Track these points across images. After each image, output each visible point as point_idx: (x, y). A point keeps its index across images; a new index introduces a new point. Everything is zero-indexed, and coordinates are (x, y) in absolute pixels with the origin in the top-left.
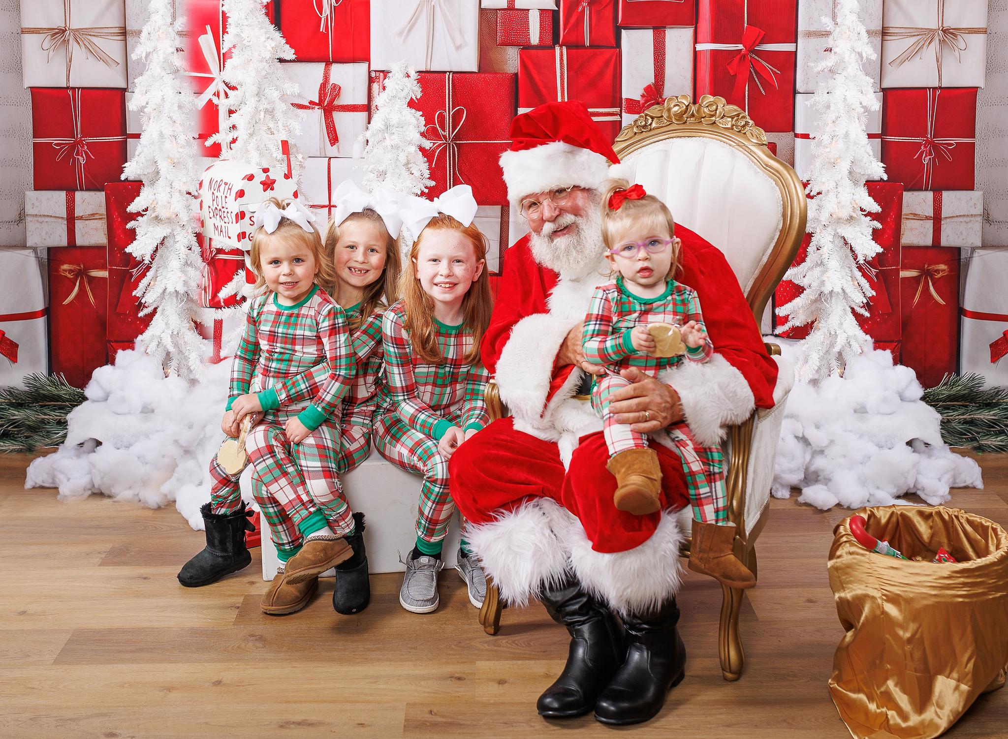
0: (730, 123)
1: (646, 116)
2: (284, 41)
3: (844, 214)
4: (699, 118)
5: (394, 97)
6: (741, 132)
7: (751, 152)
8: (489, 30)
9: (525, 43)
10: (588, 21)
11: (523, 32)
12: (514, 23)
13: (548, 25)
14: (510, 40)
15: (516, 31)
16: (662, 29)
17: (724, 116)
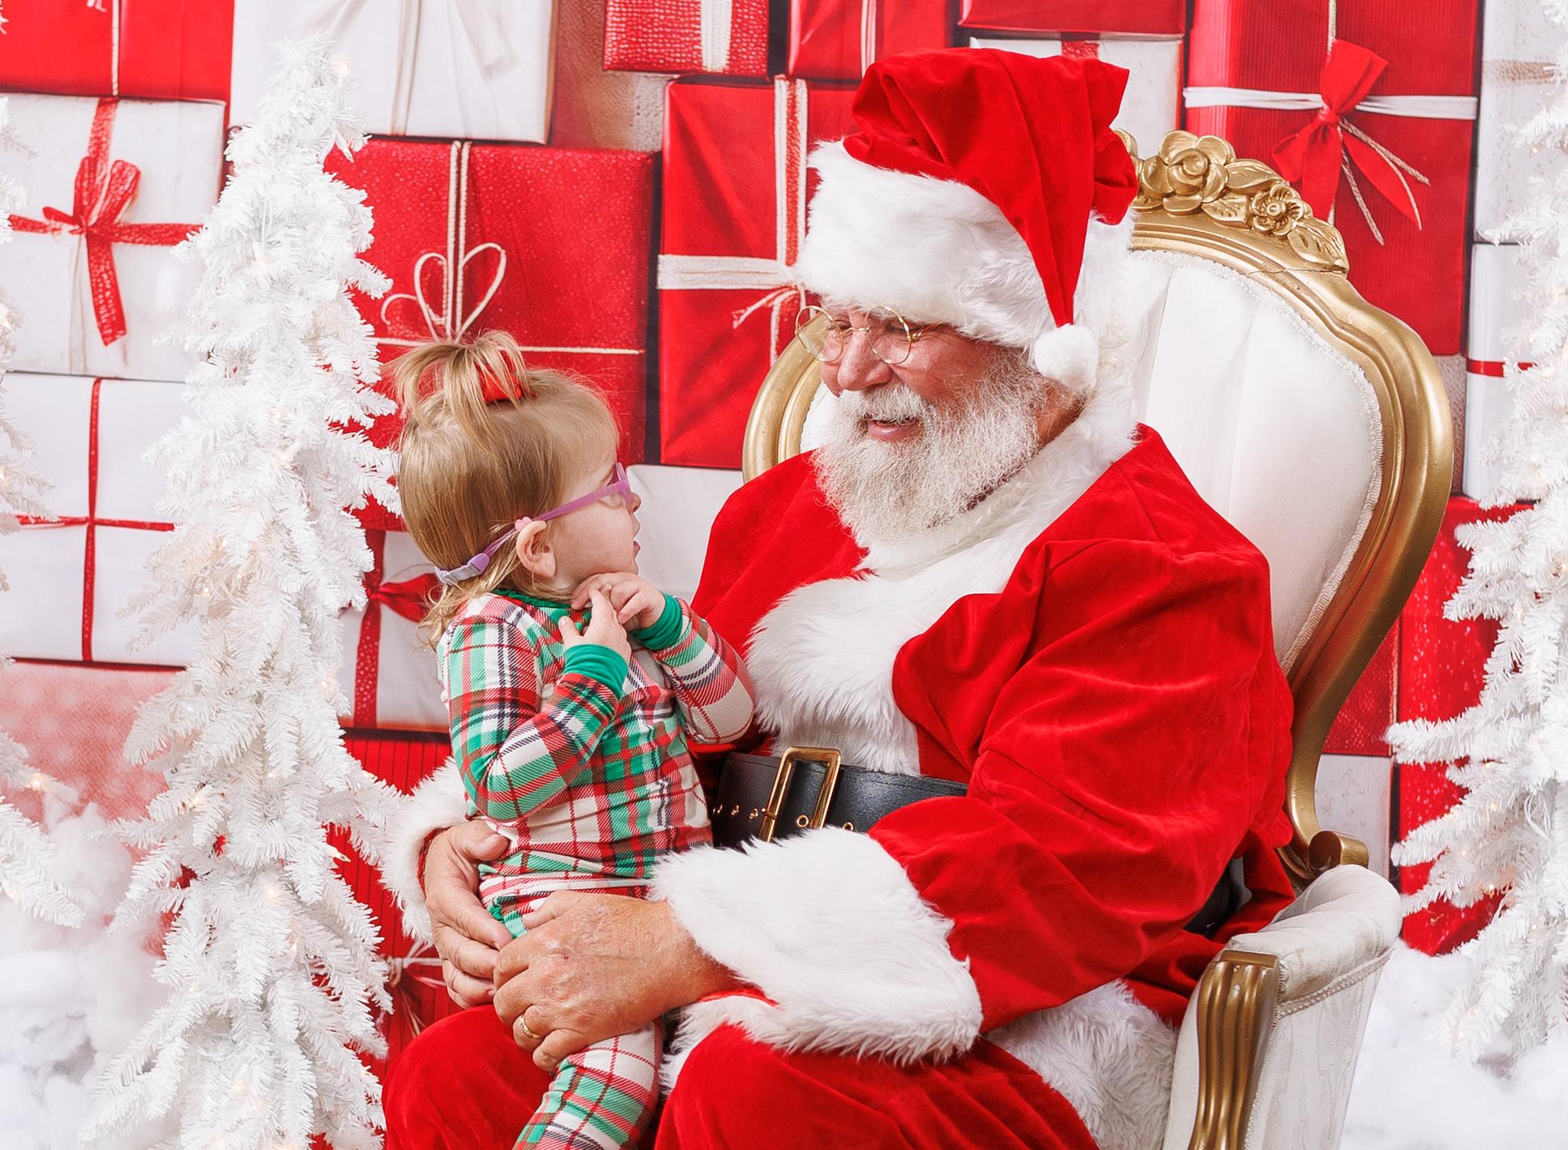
0: (1243, 209)
4: (1154, 197)
5: (286, 138)
6: (1274, 232)
7: (1299, 291)
8: (584, 22)
9: (686, 64)
10: (874, 9)
11: (682, 31)
12: (657, 4)
13: (757, 16)
14: (644, 54)
15: (661, 29)
16: (1088, 42)
17: (1227, 190)
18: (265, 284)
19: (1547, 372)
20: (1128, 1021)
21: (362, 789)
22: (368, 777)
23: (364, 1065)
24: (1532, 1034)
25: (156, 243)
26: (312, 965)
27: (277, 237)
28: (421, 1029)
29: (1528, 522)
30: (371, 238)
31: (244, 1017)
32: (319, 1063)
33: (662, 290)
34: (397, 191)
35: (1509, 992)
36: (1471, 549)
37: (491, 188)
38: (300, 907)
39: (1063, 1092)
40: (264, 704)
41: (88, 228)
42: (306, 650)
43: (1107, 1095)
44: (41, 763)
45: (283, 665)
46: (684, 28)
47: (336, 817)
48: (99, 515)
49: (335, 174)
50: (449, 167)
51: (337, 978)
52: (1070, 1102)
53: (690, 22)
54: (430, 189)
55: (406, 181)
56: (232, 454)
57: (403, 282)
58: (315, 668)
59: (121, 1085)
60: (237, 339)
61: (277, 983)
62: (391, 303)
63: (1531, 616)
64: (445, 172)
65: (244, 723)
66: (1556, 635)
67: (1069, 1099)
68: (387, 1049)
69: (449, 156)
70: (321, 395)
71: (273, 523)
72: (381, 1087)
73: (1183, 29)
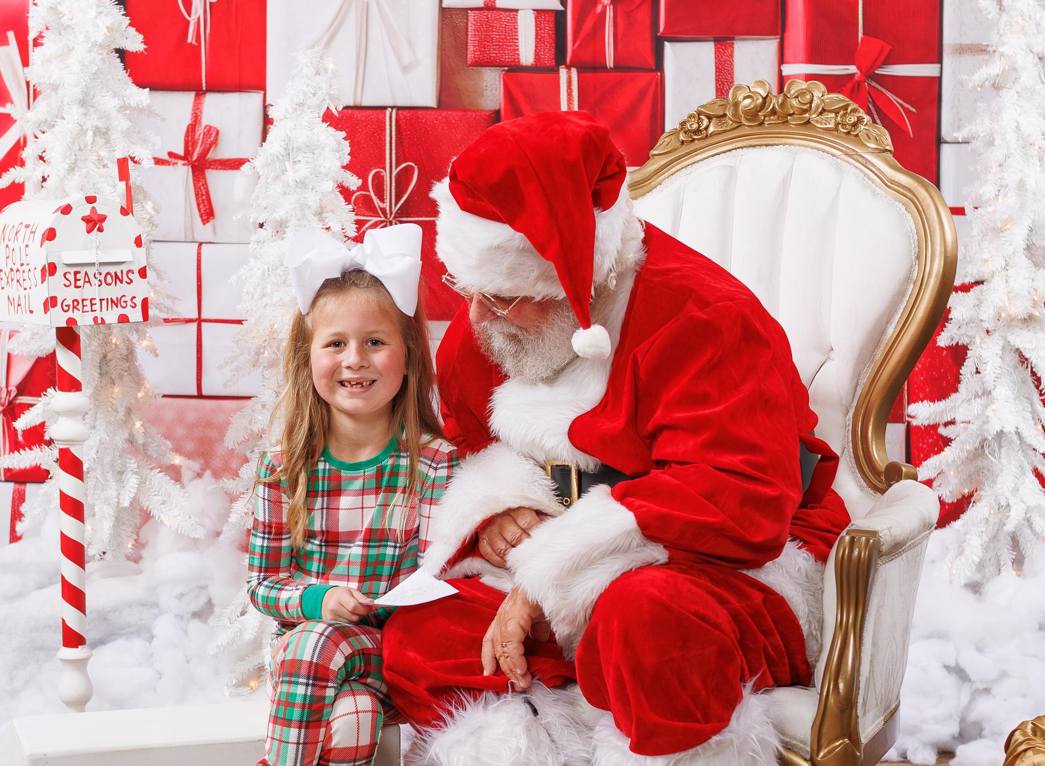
0: (833, 121)
1: (699, 114)
2: (127, 20)
3: (1019, 309)
4: (783, 117)
5: (301, 105)
6: (851, 132)
7: (866, 164)
8: (455, 41)
9: (511, 62)
10: (612, 29)
11: (509, 44)
12: (494, 30)
13: (548, 34)
14: (489, 57)
15: (497, 43)
16: (728, 42)
17: (824, 110)
18: (292, 184)
19: (990, 209)
24: (992, 570)
25: (229, 169)
27: (299, 158)
29: (982, 292)
30: (349, 157)
35: (980, 547)
36: (950, 308)
37: (408, 133)
41: (192, 162)
44: (178, 450)
46: (509, 42)
48: (203, 316)
49: (329, 123)
50: (385, 122)
53: (513, 39)
54: (376, 135)
55: (362, 130)
56: (278, 278)
59: (229, 624)
60: (279, 215)
62: (357, 196)
63: (985, 343)
64: (383, 125)
66: (1000, 352)
69: (385, 116)
73: (780, 32)
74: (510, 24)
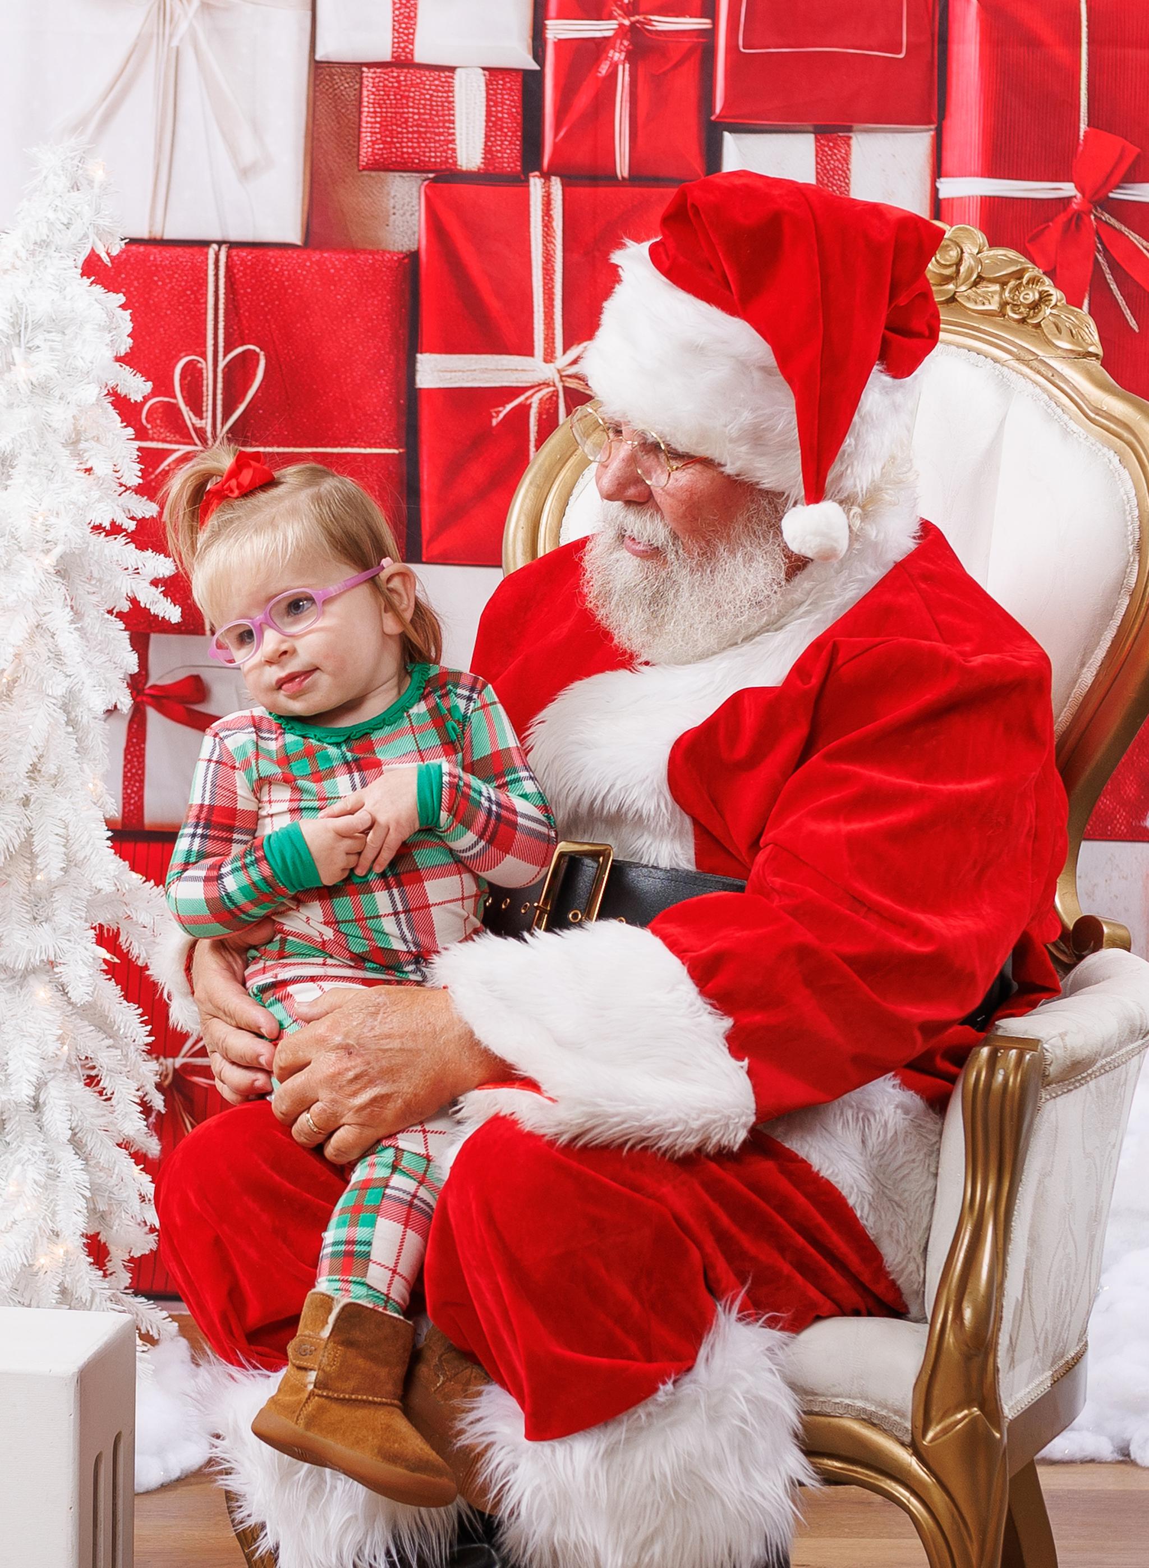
0: (997, 298)
5: (44, 244)
6: (1028, 320)
7: (1053, 378)
8: (339, 123)
9: (442, 163)
10: (627, 106)
11: (437, 130)
12: (411, 104)
13: (510, 114)
14: (399, 153)
15: (415, 129)
16: (841, 134)
17: (980, 279)
18: (25, 388)
20: (897, 1107)
21: (131, 889)
22: (136, 877)
23: (137, 1164)
26: (83, 1066)
27: (37, 342)
28: (193, 1127)
30: (130, 341)
31: (17, 1118)
32: (92, 1163)
33: (420, 389)
34: (155, 294)
37: (249, 290)
38: (70, 1008)
39: (833, 1180)
40: (32, 807)
42: (72, 753)
43: (876, 1182)
45: (50, 768)
46: (438, 127)
47: (104, 918)
49: (93, 278)
50: (206, 270)
51: (108, 1078)
52: (840, 1189)
53: (444, 121)
54: (189, 292)
55: (165, 284)
57: (162, 385)
58: (82, 770)
61: (50, 1084)
62: (151, 406)
64: (202, 275)
65: (12, 826)
67: (839, 1186)
68: (159, 1148)
69: (207, 259)
70: (82, 498)
71: (37, 627)
72: (154, 1185)
73: (935, 120)
74: (440, 94)
